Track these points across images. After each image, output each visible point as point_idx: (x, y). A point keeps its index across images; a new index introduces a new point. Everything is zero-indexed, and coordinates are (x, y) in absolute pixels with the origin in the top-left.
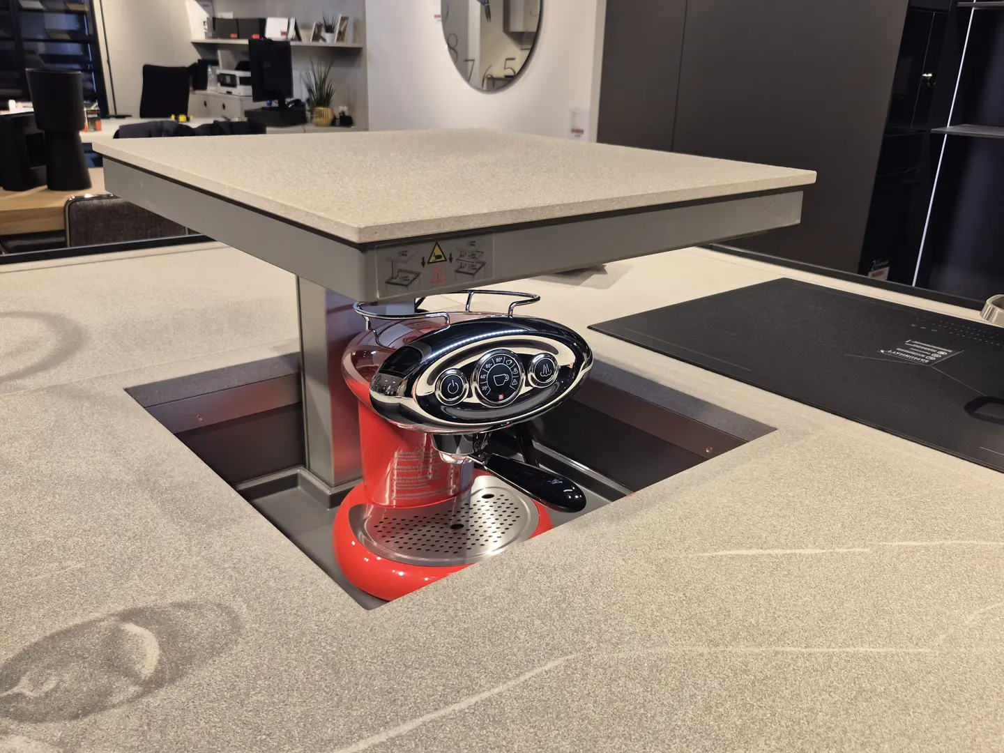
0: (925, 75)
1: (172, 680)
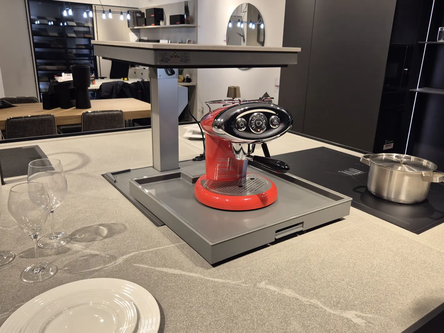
0: (405, 69)
1: (110, 237)
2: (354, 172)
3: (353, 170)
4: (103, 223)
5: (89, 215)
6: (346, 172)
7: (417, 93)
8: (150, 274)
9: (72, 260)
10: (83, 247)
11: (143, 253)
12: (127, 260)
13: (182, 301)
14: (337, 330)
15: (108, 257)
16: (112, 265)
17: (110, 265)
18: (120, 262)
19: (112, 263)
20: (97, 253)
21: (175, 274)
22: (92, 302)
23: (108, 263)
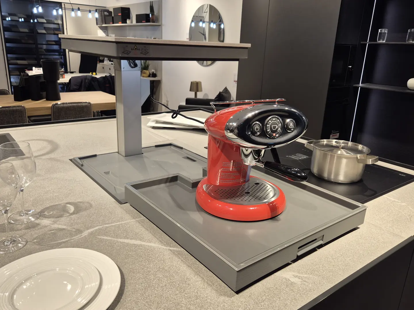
0: (349, 67)
1: (76, 214)
2: (300, 156)
3: (300, 155)
4: (70, 202)
5: (57, 195)
6: (293, 157)
7: (360, 88)
8: (112, 244)
9: (40, 234)
10: (51, 222)
11: (107, 227)
12: (91, 233)
13: (142, 267)
14: (276, 288)
15: (74, 231)
16: (78, 237)
17: (76, 238)
18: (86, 235)
19: (78, 236)
20: (64, 227)
21: (135, 245)
22: (58, 269)
23: (75, 236)
